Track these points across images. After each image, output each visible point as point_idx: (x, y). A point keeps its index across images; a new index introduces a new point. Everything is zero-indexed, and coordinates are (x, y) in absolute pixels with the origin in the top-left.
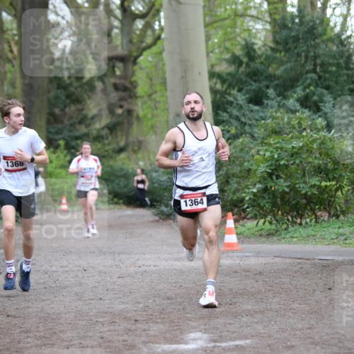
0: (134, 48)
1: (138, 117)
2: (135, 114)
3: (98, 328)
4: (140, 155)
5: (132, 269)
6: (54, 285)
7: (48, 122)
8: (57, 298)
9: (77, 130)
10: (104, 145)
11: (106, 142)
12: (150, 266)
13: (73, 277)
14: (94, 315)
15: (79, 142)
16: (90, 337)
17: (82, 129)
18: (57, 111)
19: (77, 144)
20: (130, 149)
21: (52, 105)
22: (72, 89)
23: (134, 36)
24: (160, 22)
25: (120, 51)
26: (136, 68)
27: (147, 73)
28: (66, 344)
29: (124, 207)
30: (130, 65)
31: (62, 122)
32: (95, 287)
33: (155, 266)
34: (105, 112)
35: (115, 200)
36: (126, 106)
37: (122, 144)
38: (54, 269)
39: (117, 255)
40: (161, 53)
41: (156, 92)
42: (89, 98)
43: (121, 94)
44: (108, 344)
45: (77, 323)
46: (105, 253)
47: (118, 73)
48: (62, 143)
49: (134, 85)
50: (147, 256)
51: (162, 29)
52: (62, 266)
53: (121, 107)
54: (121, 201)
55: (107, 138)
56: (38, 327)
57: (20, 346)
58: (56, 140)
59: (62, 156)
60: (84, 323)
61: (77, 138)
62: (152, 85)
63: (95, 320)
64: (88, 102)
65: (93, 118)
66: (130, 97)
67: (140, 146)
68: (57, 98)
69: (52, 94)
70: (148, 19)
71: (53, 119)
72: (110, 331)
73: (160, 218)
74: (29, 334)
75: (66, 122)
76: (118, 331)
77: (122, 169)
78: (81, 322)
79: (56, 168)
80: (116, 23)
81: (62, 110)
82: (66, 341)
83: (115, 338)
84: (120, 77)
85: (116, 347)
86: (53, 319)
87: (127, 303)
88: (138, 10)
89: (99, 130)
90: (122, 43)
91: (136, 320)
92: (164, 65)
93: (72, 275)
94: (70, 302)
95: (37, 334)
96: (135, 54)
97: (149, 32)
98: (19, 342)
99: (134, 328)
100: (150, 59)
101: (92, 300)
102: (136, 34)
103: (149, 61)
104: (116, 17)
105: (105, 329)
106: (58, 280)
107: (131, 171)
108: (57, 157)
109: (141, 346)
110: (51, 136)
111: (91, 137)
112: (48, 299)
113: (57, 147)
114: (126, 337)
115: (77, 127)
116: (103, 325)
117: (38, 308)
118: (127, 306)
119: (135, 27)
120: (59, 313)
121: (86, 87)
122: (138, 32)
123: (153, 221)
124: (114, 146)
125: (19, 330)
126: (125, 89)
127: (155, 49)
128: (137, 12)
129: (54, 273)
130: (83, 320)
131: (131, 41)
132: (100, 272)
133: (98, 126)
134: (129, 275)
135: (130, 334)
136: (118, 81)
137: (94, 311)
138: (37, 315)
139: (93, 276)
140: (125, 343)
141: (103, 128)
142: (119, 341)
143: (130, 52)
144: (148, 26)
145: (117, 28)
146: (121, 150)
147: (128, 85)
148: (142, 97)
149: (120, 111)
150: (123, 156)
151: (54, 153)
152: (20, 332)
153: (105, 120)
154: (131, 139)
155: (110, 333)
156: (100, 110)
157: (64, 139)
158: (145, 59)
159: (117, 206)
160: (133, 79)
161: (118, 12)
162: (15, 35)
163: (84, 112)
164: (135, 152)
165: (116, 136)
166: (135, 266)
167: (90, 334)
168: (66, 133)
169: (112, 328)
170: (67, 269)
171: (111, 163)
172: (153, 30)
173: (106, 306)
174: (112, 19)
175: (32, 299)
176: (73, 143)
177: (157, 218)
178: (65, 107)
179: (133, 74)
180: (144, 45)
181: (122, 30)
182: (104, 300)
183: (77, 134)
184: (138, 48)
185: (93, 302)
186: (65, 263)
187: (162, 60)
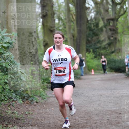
0: (117, 16)
1: (119, 40)
2: (117, 39)
3: (106, 116)
4: (119, 54)
5: (118, 95)
6: (90, 101)
7: (87, 43)
8: (91, 106)
9: (97, 45)
10: (107, 51)
11: (107, 49)
12: (124, 94)
13: (97, 98)
14: (105, 112)
15: (98, 50)
16: (104, 119)
17: (99, 45)
18: (90, 39)
19: (97, 51)
20: (116, 52)
21: (88, 37)
22: (95, 31)
23: (117, 11)
24: (126, 6)
25: (112, 17)
26: (118, 22)
27: (122, 25)
28: (95, 122)
29: (114, 73)
30: (115, 22)
31: (91, 43)
32: (105, 101)
33: (126, 94)
34: (107, 39)
35: (111, 70)
36: (114, 36)
37: (113, 50)
38: (90, 95)
39: (112, 90)
40: (126, 17)
41: (125, 31)
42: (101, 34)
43: (112, 32)
44: (110, 122)
45: (99, 115)
46: (108, 89)
47: (111, 24)
48: (91, 50)
49: (117, 29)
50: (123, 90)
51: (127, 8)
52: (93, 94)
53: (112, 37)
54: (113, 71)
55: (108, 48)
56: (85, 116)
57: (79, 122)
58: (89, 49)
59: (91, 55)
60: (101, 114)
61: (97, 48)
62: (123, 29)
63: (105, 113)
64: (101, 35)
65: (102, 41)
66: (116, 33)
67: (120, 51)
68: (89, 34)
69: (88, 33)
70: (122, 5)
71: (88, 42)
72: (110, 117)
73: (128, 77)
74: (82, 119)
75: (93, 43)
76: (114, 117)
77: (113, 59)
78: (100, 114)
79: (89, 59)
80: (110, 7)
81: (92, 38)
82: (95, 121)
83: (113, 120)
84: (112, 26)
85: (113, 123)
86: (90, 113)
87: (116, 107)
88: (118, 2)
89: (105, 45)
90: (112, 14)
91: (120, 113)
92: (128, 21)
93: (96, 97)
94: (96, 107)
95: (85, 118)
96: (117, 18)
97: (122, 10)
98: (78, 121)
99: (119, 116)
100: (122, 19)
101: (104, 106)
102: (117, 10)
103: (122, 20)
104: (110, 5)
105: (109, 116)
106: (91, 99)
107: (116, 60)
108: (90, 55)
109: (122, 123)
110: (87, 48)
111: (102, 48)
112: (88, 106)
113: (90, 52)
114: (116, 119)
115: (97, 44)
116: (108, 115)
117: (85, 109)
118: (116, 108)
119: (117, 8)
120: (92, 111)
121: (100, 30)
122: (118, 10)
123: (125, 78)
124: (110, 51)
125: (78, 117)
126: (114, 30)
127: (124, 16)
128: (118, 3)
129: (90, 97)
130: (101, 113)
131: (115, 13)
132: (107, 96)
133: (104, 44)
134: (117, 97)
135: (118, 118)
136: (111, 28)
137: (105, 110)
138: (85, 112)
139: (104, 98)
140: (116, 121)
141: (106, 45)
142: (114, 121)
143: (115, 17)
144: (122, 7)
145: (110, 8)
146: (113, 52)
147: (115, 29)
148: (120, 33)
149: (112, 38)
150: (113, 54)
151: (89, 54)
152: (79, 118)
153: (107, 42)
154: (116, 48)
155: (111, 118)
156: (105, 38)
157: (92, 49)
158: (121, 19)
159: (112, 73)
160: (116, 27)
161: (111, 3)
162: (74, 12)
163: (99, 39)
164: (118, 53)
165: (111, 47)
166: (119, 94)
167: (103, 118)
168: (93, 47)
169: (111, 116)
170: (95, 95)
171: (109, 57)
172: (124, 9)
173: (109, 108)
174: (109, 5)
175: (82, 106)
176: (95, 50)
177: (126, 76)
178: (92, 37)
179: (117, 25)
180: (120, 14)
181: (112, 9)
182: (108, 106)
183: (97, 47)
184: (118, 16)
185: (104, 107)
186: (94, 93)
187: (127, 19)
